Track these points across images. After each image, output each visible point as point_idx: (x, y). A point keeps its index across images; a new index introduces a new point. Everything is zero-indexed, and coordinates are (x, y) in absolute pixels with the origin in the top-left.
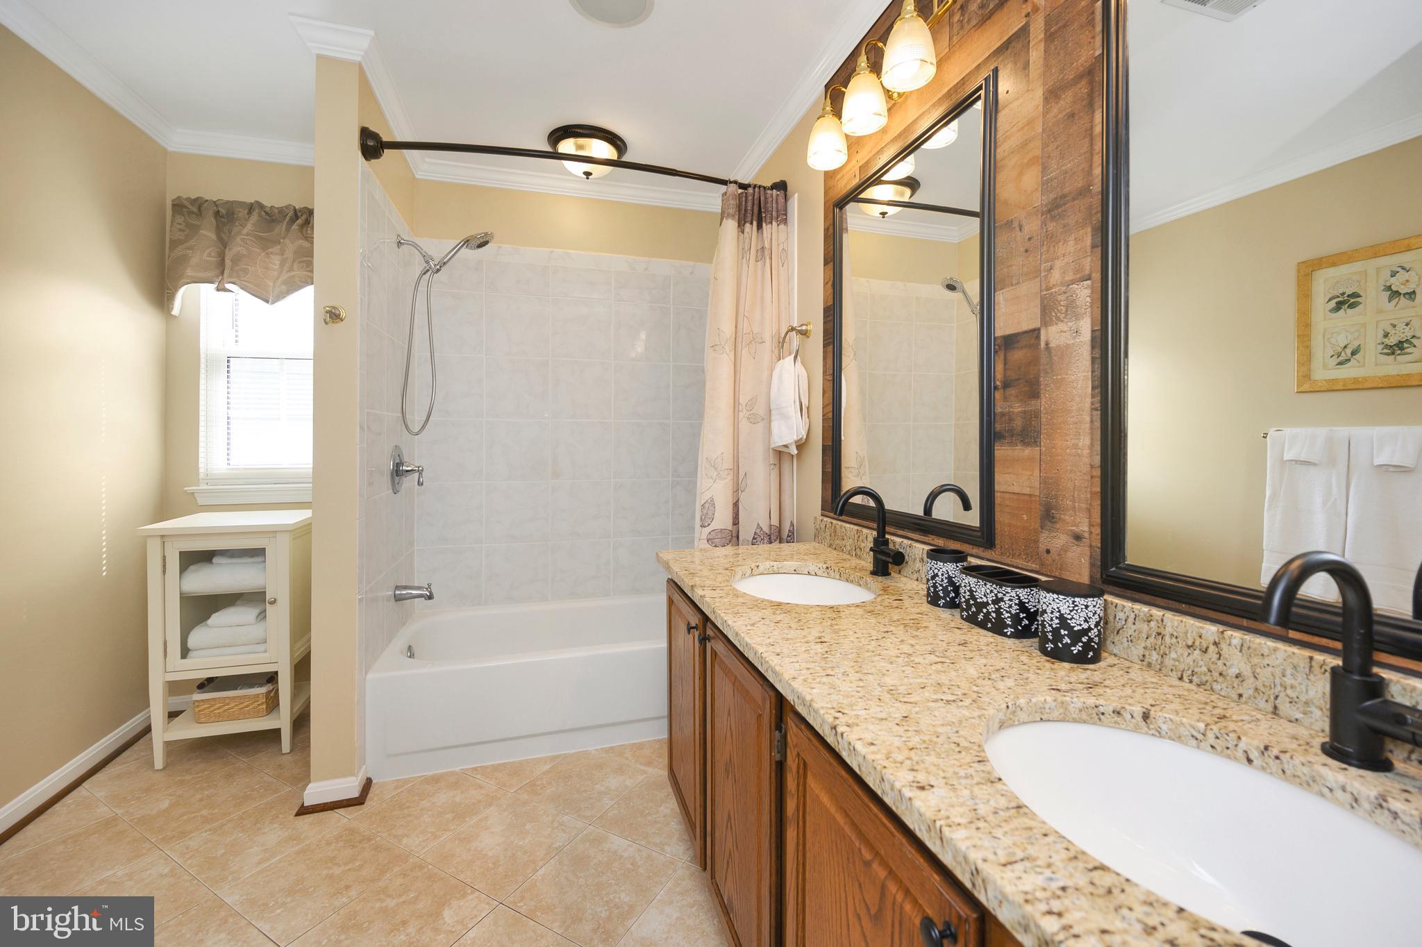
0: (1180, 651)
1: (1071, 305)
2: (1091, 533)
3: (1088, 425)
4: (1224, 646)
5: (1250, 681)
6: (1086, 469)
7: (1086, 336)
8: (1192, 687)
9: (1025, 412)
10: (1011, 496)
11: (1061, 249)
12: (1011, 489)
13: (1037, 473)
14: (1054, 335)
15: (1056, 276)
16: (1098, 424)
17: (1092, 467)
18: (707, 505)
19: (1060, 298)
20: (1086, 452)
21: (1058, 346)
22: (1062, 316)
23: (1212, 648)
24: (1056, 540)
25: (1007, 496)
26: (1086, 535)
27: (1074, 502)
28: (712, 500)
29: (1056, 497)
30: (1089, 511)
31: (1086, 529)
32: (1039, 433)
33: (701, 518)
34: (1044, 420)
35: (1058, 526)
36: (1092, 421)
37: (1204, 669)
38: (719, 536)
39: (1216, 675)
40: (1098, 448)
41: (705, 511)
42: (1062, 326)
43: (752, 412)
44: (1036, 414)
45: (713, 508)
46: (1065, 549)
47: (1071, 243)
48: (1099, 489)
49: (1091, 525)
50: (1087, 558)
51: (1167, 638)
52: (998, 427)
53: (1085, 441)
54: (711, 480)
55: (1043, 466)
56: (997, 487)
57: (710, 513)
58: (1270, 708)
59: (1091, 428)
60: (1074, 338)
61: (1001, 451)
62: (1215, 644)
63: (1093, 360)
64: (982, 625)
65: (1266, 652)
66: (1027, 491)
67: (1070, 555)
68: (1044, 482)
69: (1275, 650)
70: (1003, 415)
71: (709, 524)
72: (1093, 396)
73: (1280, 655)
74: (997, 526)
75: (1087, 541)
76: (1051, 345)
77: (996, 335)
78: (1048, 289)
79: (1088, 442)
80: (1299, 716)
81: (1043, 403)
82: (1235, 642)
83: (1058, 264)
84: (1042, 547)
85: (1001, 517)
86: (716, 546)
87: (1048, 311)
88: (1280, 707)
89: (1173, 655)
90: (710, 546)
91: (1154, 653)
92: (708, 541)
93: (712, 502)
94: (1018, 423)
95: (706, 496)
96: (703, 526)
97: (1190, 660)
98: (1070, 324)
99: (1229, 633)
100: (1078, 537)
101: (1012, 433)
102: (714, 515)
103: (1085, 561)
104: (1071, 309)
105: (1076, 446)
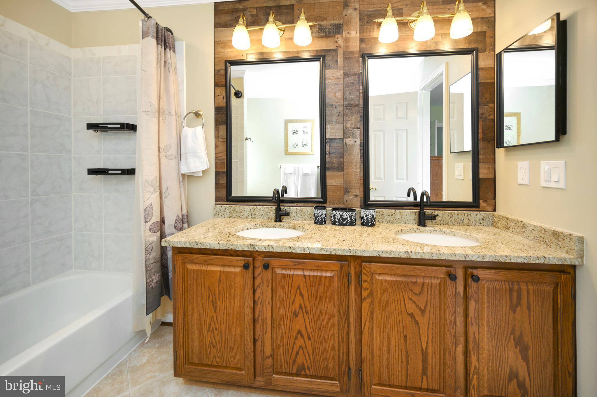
0: (387, 217)
1: (354, 134)
2: (360, 194)
3: (359, 166)
4: (396, 213)
5: (401, 219)
6: (358, 177)
7: (358, 142)
8: (390, 224)
9: (338, 162)
10: (333, 187)
11: (350, 119)
12: (333, 185)
13: (343, 179)
14: (349, 141)
15: (348, 125)
16: (362, 166)
17: (360, 177)
18: (148, 209)
19: (350, 131)
20: (359, 173)
21: (350, 144)
22: (351, 137)
23: (394, 214)
24: (349, 198)
25: (331, 187)
26: (359, 195)
27: (355, 186)
28: (151, 205)
29: (349, 186)
30: (360, 188)
31: (359, 193)
32: (343, 168)
33: (145, 217)
34: (345, 164)
35: (350, 194)
36: (360, 165)
37: (392, 219)
38: (156, 226)
39: (394, 220)
40: (362, 172)
41: (147, 213)
42: (350, 139)
43: (167, 153)
44: (343, 163)
45: (151, 210)
46: (352, 199)
47: (354, 118)
48: (363, 183)
49: (360, 192)
50: (359, 201)
51: (384, 215)
52: (327, 166)
53: (358, 170)
54: (149, 193)
55: (345, 177)
56: (327, 184)
57: (150, 213)
58: (404, 223)
59: (360, 167)
60: (355, 143)
61: (328, 173)
62: (394, 213)
63: (360, 150)
64: (346, 225)
65: (403, 212)
66: (339, 185)
67: (354, 201)
68: (345, 182)
69: (405, 211)
70: (330, 162)
71: (150, 220)
72: (360, 159)
73: (406, 212)
74: (327, 196)
75: (359, 197)
76: (347, 144)
77: (326, 138)
78: (346, 128)
79: (359, 171)
80: (409, 222)
81: (345, 160)
82: (398, 212)
83: (349, 122)
84: (345, 200)
85: (329, 193)
86: (155, 232)
87: (346, 134)
88: (406, 222)
89: (385, 218)
90: (152, 233)
91: (381, 219)
92: (150, 230)
93: (151, 206)
94: (336, 165)
95: (148, 203)
96: (146, 222)
97: (389, 218)
98: (353, 139)
99: (397, 210)
100: (356, 196)
101: (333, 168)
102: (152, 214)
103: (359, 202)
104: (353, 135)
105: (355, 172)
